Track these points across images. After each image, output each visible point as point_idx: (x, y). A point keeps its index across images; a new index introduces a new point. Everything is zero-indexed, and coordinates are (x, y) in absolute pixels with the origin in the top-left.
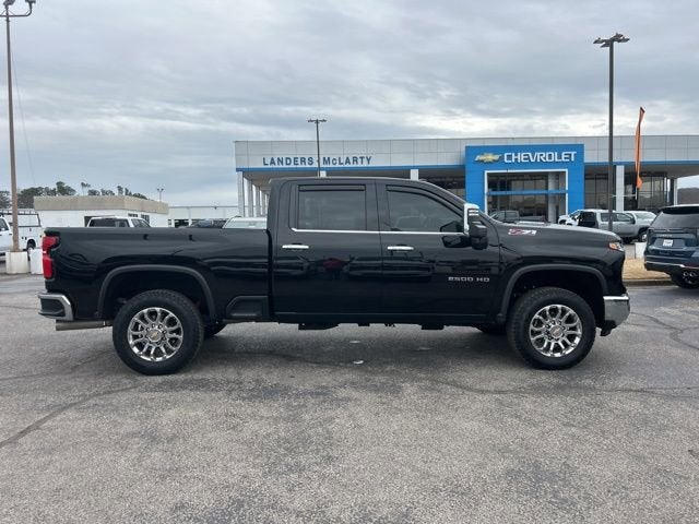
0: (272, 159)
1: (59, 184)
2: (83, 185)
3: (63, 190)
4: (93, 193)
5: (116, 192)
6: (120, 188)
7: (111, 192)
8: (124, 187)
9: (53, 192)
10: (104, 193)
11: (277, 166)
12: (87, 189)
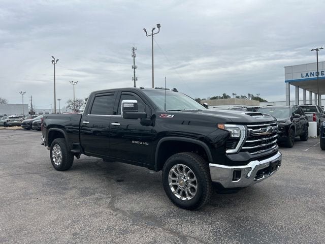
0: (307, 74)
1: (224, 94)
2: (233, 94)
3: (225, 97)
4: (238, 97)
5: (247, 96)
6: (249, 95)
7: (245, 97)
8: (251, 94)
9: (222, 98)
10: (242, 97)
11: (310, 77)
12: (235, 96)
